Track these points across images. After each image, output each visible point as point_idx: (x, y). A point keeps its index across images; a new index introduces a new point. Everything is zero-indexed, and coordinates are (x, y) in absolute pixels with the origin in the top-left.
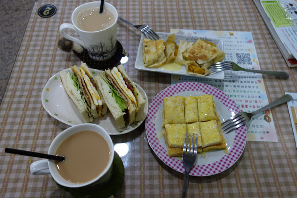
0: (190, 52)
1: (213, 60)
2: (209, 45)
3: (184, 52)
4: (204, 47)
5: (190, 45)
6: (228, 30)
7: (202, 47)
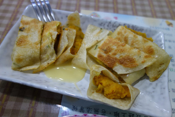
0: (102, 49)
1: (145, 68)
2: (140, 38)
3: (92, 47)
4: (130, 42)
5: (104, 36)
6: (164, 17)
7: (126, 41)
